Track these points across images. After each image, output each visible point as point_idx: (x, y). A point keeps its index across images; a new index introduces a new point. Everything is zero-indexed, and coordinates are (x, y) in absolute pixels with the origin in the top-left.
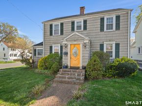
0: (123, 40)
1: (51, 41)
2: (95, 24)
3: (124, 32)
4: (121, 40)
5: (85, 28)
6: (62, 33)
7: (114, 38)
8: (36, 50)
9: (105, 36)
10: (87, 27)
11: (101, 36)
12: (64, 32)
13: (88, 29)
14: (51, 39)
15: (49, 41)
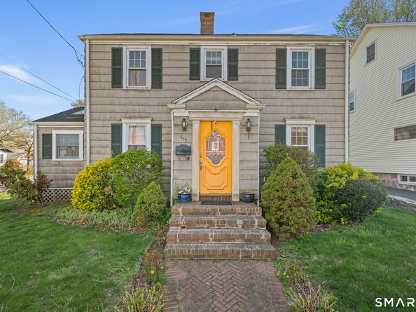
0: (332, 117)
1: (117, 108)
2: (262, 64)
3: (336, 94)
4: (328, 117)
5: (233, 74)
6: (157, 82)
7: (310, 110)
8: (50, 136)
9: (289, 103)
10: (240, 72)
11: (279, 102)
12: (165, 79)
13: (241, 79)
14: (117, 101)
15: (109, 108)
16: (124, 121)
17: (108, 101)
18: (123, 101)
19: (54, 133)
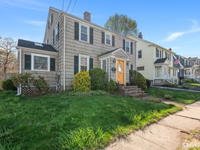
8: (30, 56)
12: (94, 41)
14: (77, 46)
15: (73, 48)
16: (80, 55)
17: (72, 45)
18: (79, 46)
19: (33, 55)
